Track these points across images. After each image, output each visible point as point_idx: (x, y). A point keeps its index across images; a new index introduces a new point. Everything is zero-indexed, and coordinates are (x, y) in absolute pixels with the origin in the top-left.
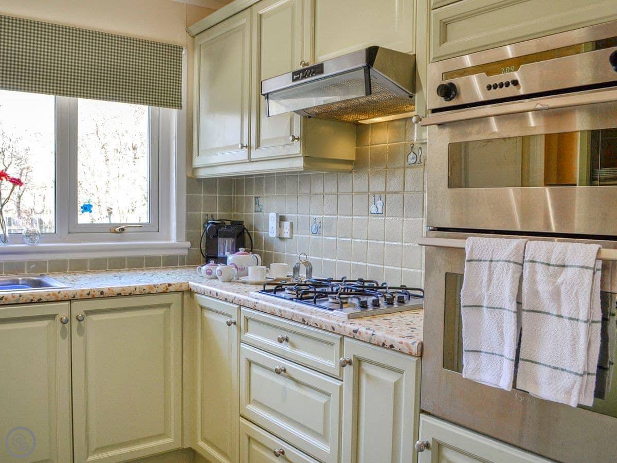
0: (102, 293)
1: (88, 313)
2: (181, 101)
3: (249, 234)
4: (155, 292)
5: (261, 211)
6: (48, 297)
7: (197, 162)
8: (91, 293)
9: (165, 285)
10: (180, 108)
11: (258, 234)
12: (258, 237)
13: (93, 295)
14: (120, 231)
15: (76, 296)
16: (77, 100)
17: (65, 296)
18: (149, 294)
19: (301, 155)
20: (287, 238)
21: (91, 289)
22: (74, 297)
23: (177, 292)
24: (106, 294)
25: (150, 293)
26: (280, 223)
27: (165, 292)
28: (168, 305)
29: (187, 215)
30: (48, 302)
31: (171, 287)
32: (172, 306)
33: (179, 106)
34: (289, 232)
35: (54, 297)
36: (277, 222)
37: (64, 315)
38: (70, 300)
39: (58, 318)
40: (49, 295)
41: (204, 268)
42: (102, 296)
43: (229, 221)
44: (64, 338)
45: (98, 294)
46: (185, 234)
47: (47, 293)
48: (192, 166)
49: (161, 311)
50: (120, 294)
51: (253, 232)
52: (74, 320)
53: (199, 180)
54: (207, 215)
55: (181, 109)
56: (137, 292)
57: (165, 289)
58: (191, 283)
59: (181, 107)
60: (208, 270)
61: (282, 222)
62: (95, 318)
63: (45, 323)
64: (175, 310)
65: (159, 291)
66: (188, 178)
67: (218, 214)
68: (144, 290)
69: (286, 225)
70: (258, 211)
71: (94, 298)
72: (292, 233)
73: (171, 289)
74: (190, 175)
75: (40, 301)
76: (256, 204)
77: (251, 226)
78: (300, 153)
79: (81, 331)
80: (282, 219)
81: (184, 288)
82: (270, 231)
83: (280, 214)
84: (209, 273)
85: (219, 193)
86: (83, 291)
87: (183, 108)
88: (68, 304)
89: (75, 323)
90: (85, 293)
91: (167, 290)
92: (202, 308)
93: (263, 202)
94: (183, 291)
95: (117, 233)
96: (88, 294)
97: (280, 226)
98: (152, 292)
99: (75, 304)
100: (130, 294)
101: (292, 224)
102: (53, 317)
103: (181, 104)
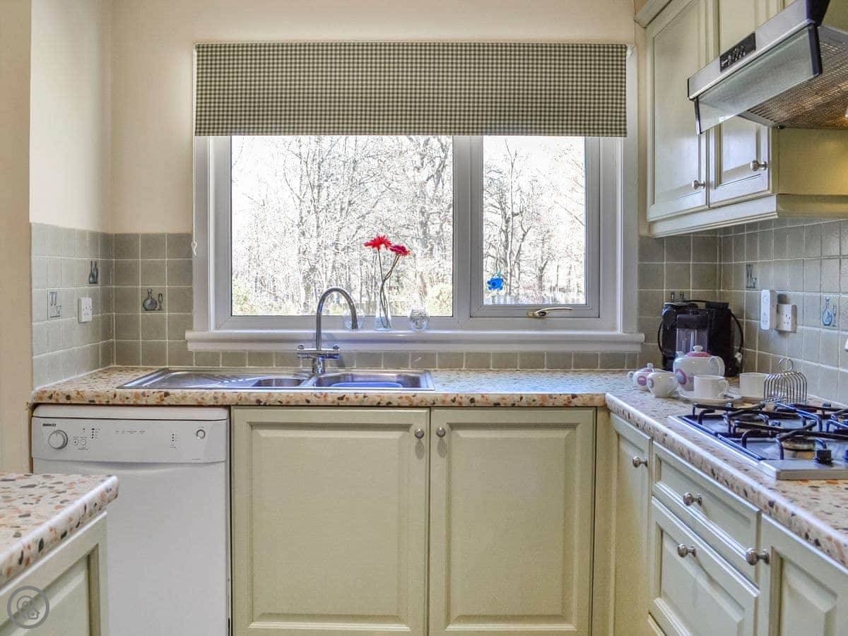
0: (472, 400)
1: (453, 426)
2: (625, 125)
3: (738, 322)
4: (551, 405)
5: (754, 287)
6: (400, 401)
7: (653, 213)
8: (457, 399)
9: (566, 396)
10: (623, 135)
11: (751, 323)
12: (751, 328)
13: (460, 403)
14: (540, 314)
15: (436, 402)
16: (482, 138)
17: (422, 401)
18: (542, 407)
19: (769, 192)
20: (789, 332)
21: (457, 394)
22: (434, 403)
23: (585, 407)
24: (478, 402)
25: (544, 407)
26: (778, 306)
27: (567, 406)
28: (573, 426)
29: (640, 293)
30: (399, 407)
31: (575, 399)
32: (578, 428)
33: (623, 132)
34: (790, 321)
35: (407, 401)
36: (772, 305)
37: (420, 426)
38: (430, 407)
39: (412, 430)
40: (401, 398)
41: (637, 373)
42: (473, 405)
43: (703, 301)
44: (420, 456)
45: (466, 402)
46: (636, 321)
47: (399, 395)
48: (646, 219)
49: (562, 434)
50: (499, 404)
51: (745, 320)
52: (434, 436)
53: (660, 241)
54: (673, 293)
55: (625, 136)
56: (524, 402)
57: (566, 402)
58: (608, 395)
59: (625, 133)
60: (641, 377)
61: (780, 305)
62: (463, 434)
63: (396, 435)
64: (582, 435)
65: (557, 404)
66: (642, 239)
67: (693, 292)
68: (534, 401)
69: (787, 309)
70: (750, 287)
71: (461, 407)
72: (795, 323)
73: (575, 402)
74: (644, 232)
75: (389, 405)
76: (748, 276)
77: (742, 311)
78: (769, 189)
79: (444, 450)
80: (781, 300)
81: (597, 402)
82: (762, 319)
83: (778, 292)
84: (642, 382)
85: (694, 259)
86: (446, 395)
87: (628, 135)
88: (426, 413)
89: (435, 439)
90: (449, 399)
91: (569, 404)
92: (619, 435)
93: (758, 272)
94: (596, 407)
95: (536, 317)
96: (454, 401)
97: (778, 311)
98: (546, 404)
99: (435, 412)
100: (513, 405)
101: (795, 309)
102: (406, 427)
103: (625, 129)
